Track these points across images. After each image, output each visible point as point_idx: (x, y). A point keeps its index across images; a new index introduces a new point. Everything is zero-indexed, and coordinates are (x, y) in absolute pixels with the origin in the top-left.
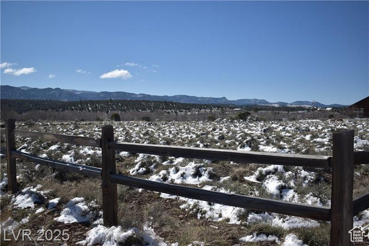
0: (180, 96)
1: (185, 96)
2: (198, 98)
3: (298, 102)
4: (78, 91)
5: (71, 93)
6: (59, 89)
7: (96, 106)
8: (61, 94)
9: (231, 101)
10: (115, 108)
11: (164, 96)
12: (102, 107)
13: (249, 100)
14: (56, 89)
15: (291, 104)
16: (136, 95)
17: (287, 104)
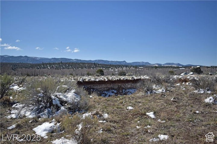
0: (98, 60)
1: (101, 60)
2: (110, 61)
3: (167, 64)
4: (38, 58)
5: (34, 59)
6: (27, 56)
7: (53, 66)
8: (28, 60)
9: (128, 63)
10: (64, 67)
11: (89, 61)
12: (56, 67)
13: (139, 62)
14: (25, 56)
15: (163, 65)
16: (72, 60)
17: (161, 64)
